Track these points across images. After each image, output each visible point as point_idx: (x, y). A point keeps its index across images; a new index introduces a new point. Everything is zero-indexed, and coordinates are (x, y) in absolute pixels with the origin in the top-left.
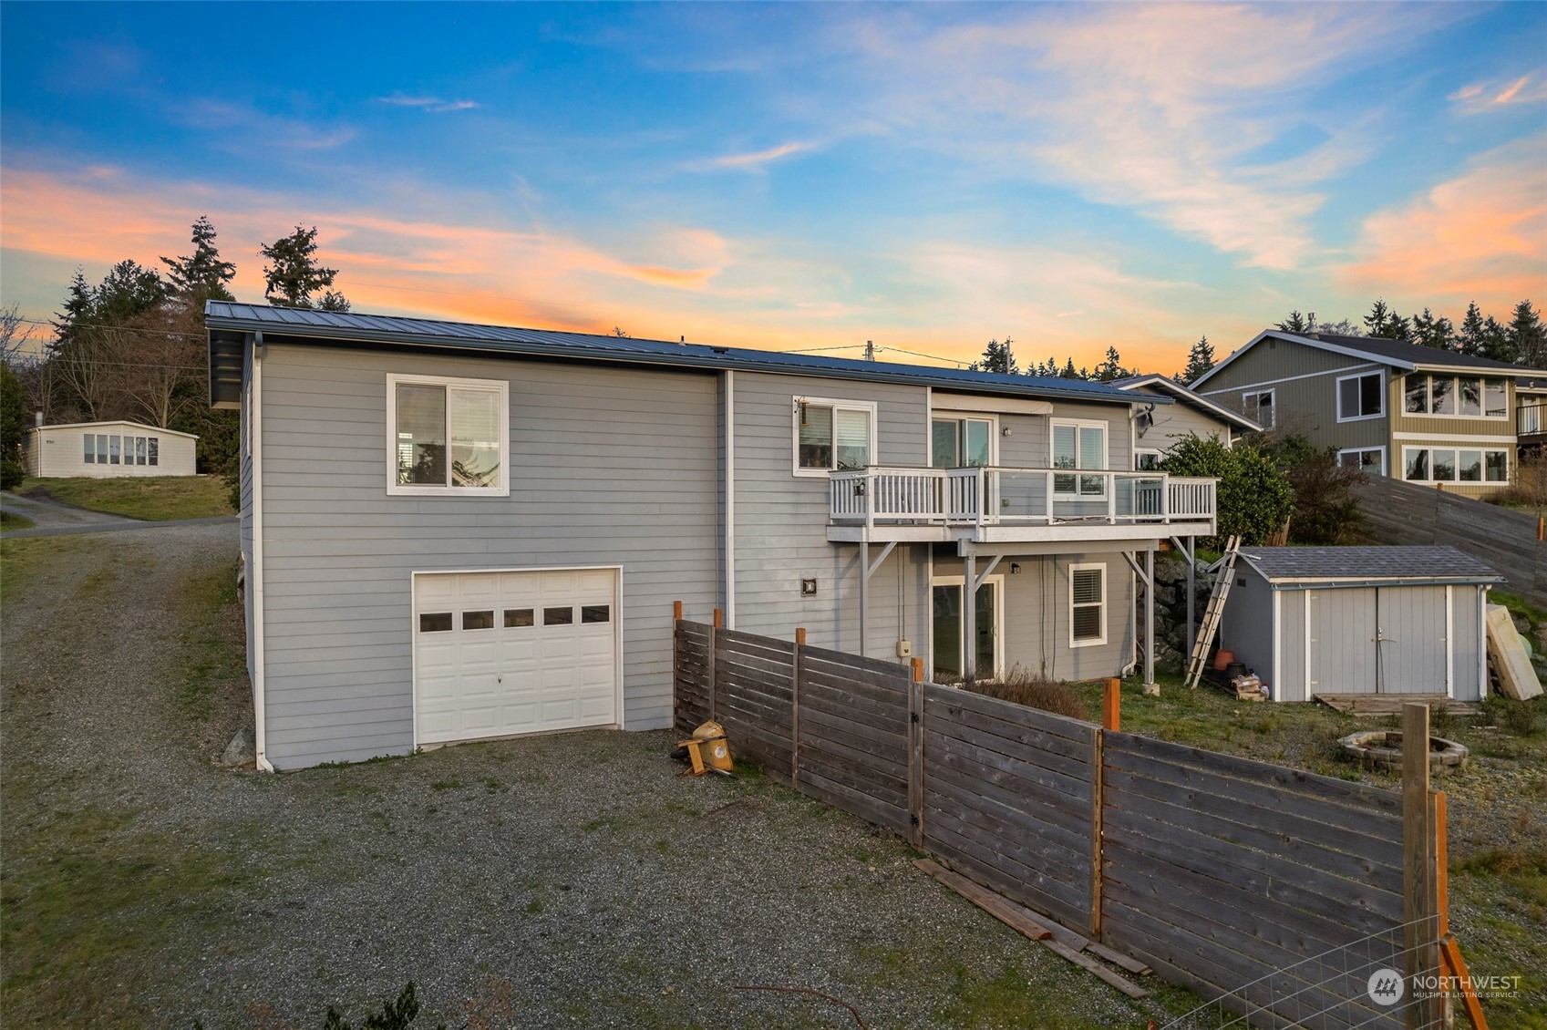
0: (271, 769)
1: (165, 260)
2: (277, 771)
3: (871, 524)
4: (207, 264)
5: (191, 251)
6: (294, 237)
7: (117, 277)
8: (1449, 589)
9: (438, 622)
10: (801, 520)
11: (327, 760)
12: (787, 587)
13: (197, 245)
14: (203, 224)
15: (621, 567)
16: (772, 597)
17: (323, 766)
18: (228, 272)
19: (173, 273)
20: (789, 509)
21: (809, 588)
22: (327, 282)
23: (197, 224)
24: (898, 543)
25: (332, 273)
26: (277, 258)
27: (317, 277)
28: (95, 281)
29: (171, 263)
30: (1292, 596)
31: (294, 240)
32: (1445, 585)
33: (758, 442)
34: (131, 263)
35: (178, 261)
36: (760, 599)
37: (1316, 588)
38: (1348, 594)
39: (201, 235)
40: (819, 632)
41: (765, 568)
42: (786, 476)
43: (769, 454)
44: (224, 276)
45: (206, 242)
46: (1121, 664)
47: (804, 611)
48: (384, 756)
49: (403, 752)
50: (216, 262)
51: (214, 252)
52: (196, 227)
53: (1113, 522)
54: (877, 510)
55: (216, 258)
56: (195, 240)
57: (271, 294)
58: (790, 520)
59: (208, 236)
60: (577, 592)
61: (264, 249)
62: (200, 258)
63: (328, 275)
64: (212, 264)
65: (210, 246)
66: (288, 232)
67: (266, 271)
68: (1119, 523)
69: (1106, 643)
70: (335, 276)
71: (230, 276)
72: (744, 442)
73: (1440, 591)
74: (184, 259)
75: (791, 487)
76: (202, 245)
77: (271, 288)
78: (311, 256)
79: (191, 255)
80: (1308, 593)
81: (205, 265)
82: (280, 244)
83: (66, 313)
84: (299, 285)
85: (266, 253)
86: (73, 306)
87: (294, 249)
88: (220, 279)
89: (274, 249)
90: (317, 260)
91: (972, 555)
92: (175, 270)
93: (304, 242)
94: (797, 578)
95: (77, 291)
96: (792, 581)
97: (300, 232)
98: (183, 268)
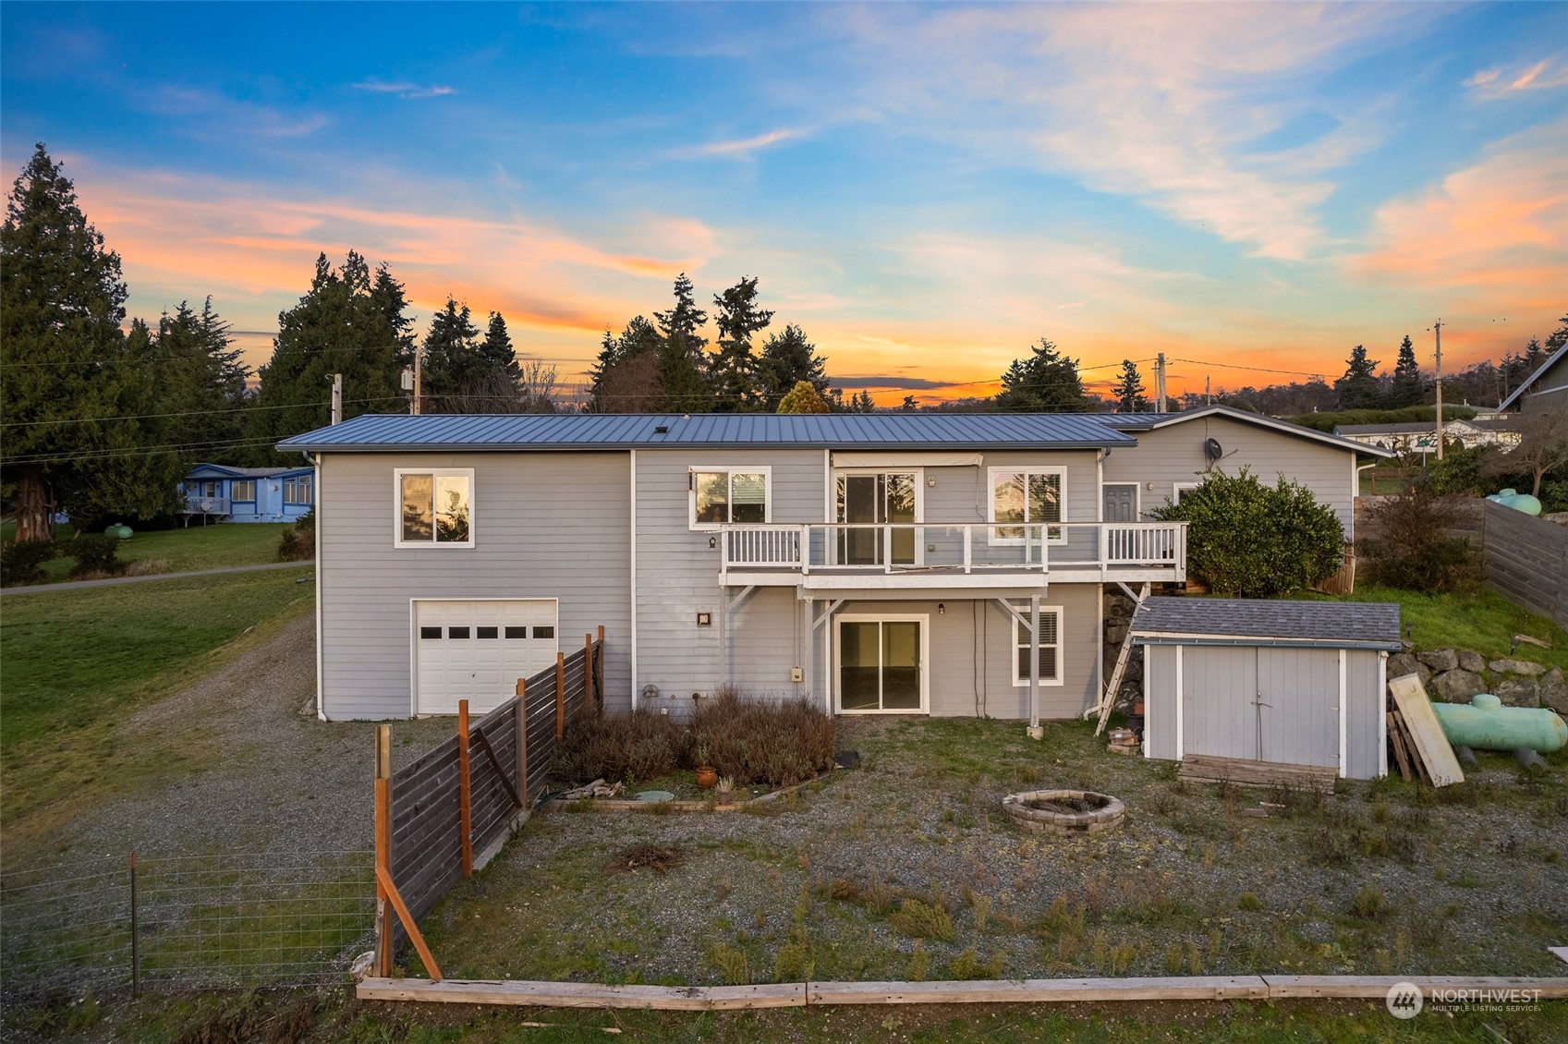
0: (325, 719)
1: (656, 314)
2: (329, 721)
3: (724, 570)
4: (687, 313)
5: (674, 303)
6: (738, 286)
7: (632, 331)
8: (1343, 654)
9: (431, 633)
10: (697, 565)
11: (358, 718)
12: (684, 618)
13: (678, 297)
14: (683, 280)
15: (557, 599)
16: (671, 626)
17: (355, 721)
18: (701, 317)
19: (661, 325)
20: (687, 557)
21: (704, 621)
22: (765, 323)
23: (678, 280)
24: (756, 587)
25: (770, 314)
26: (726, 306)
27: (758, 320)
28: (617, 334)
29: (660, 316)
30: (1164, 651)
31: (738, 289)
32: (1338, 649)
33: (658, 504)
34: (641, 317)
35: (665, 313)
36: (659, 627)
37: (1188, 644)
38: (1212, 652)
39: (682, 288)
40: (713, 656)
41: (663, 603)
42: (683, 530)
43: (666, 513)
44: (698, 321)
45: (685, 294)
46: (1084, 706)
47: (700, 638)
48: (393, 719)
49: (404, 717)
50: (693, 311)
51: (691, 303)
52: (677, 283)
53: (968, 571)
54: (731, 559)
55: (693, 307)
56: (676, 294)
57: (722, 339)
58: (688, 565)
59: (687, 289)
60: (529, 617)
61: (715, 299)
62: (681, 309)
63: (766, 316)
64: (690, 313)
65: (688, 297)
66: (733, 283)
67: (716, 318)
68: (974, 572)
69: (1062, 685)
70: (772, 317)
71: (704, 321)
72: (642, 504)
73: (1330, 655)
74: (669, 312)
75: (687, 539)
76: (682, 298)
77: (722, 335)
78: (753, 302)
79: (674, 308)
80: (1179, 649)
81: (684, 315)
82: (728, 293)
83: (599, 363)
84: (743, 328)
85: (719, 302)
86: (603, 357)
87: (739, 297)
88: (695, 325)
89: (723, 298)
90: (758, 304)
91: (809, 598)
92: (664, 322)
93: (747, 290)
94: (693, 612)
95: (606, 345)
96: (687, 614)
97: (744, 281)
98: (670, 319)
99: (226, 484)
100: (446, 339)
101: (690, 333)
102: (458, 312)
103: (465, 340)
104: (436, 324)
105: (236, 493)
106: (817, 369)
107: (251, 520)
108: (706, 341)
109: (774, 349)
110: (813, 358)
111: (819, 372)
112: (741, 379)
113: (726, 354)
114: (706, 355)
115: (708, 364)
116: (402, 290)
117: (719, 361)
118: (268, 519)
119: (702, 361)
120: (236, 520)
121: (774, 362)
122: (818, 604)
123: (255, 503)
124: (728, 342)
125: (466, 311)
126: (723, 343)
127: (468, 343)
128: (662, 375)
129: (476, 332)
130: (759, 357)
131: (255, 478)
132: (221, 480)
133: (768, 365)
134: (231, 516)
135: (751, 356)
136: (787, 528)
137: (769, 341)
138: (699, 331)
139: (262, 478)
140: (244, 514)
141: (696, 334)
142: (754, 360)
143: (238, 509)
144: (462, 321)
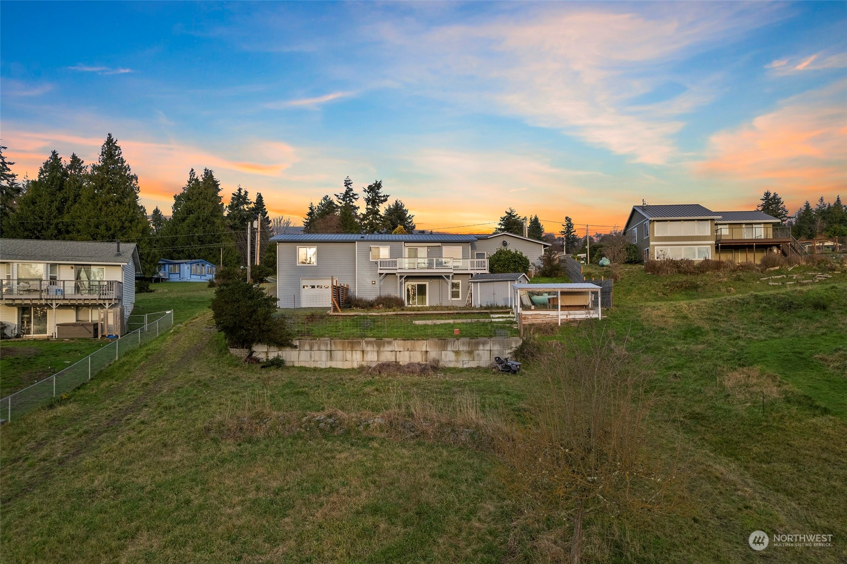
1: (335, 195)
3: (379, 270)
5: (344, 190)
6: (374, 184)
7: (323, 202)
8: (509, 282)
10: (372, 269)
13: (346, 188)
14: (348, 180)
16: (365, 285)
17: (287, 308)
18: (356, 197)
19: (338, 200)
21: (374, 282)
22: (385, 200)
24: (386, 274)
25: (388, 196)
26: (368, 192)
27: (382, 199)
28: (316, 204)
29: (337, 196)
33: (363, 255)
34: (327, 196)
35: (339, 195)
36: (363, 285)
37: (480, 282)
38: (485, 283)
39: (347, 183)
40: (376, 290)
41: (364, 279)
42: (368, 261)
44: (355, 199)
47: (373, 287)
50: (353, 194)
51: (351, 190)
52: (346, 181)
54: (380, 267)
55: (353, 192)
56: (345, 186)
57: (367, 207)
58: (369, 269)
59: (350, 184)
62: (347, 193)
63: (386, 197)
64: (351, 195)
65: (350, 187)
66: (372, 182)
69: (461, 299)
72: (357, 255)
74: (342, 194)
75: (369, 263)
76: (348, 188)
77: (367, 205)
78: (380, 191)
79: (344, 192)
81: (349, 195)
82: (370, 187)
83: (307, 217)
84: (376, 202)
85: (365, 191)
86: (309, 214)
87: (374, 188)
88: (353, 200)
89: (367, 189)
90: (382, 192)
91: (399, 275)
92: (339, 198)
93: (378, 185)
94: (371, 281)
95: (311, 208)
96: (369, 281)
97: (377, 182)
98: (342, 197)
99: (167, 266)
100: (237, 206)
101: (351, 204)
102: (243, 193)
103: (245, 206)
104: (233, 198)
105: (171, 270)
106: (409, 221)
107: (178, 280)
108: (359, 207)
109: (390, 211)
110: (407, 215)
111: (411, 222)
112: (375, 225)
113: (368, 214)
114: (358, 214)
115: (359, 218)
116: (218, 183)
117: (365, 217)
118: (185, 280)
119: (357, 217)
120: (171, 280)
121: (389, 217)
122: (401, 277)
123: (180, 273)
124: (369, 209)
125: (246, 193)
126: (367, 209)
127: (247, 208)
128: (341, 223)
129: (251, 203)
130: (383, 215)
131: (179, 264)
132: (164, 264)
133: (387, 219)
134: (169, 279)
135: (379, 215)
136: (394, 259)
137: (387, 208)
138: (356, 203)
139: (183, 263)
140: (175, 278)
141: (354, 204)
142: (381, 217)
143: (172, 276)
144: (245, 198)
